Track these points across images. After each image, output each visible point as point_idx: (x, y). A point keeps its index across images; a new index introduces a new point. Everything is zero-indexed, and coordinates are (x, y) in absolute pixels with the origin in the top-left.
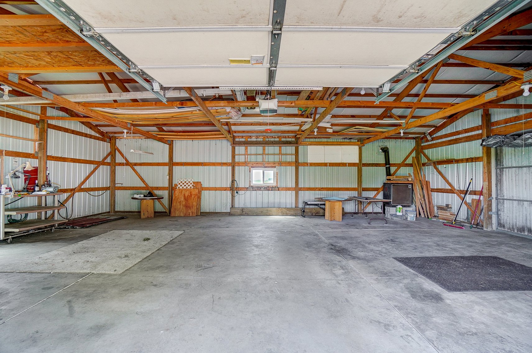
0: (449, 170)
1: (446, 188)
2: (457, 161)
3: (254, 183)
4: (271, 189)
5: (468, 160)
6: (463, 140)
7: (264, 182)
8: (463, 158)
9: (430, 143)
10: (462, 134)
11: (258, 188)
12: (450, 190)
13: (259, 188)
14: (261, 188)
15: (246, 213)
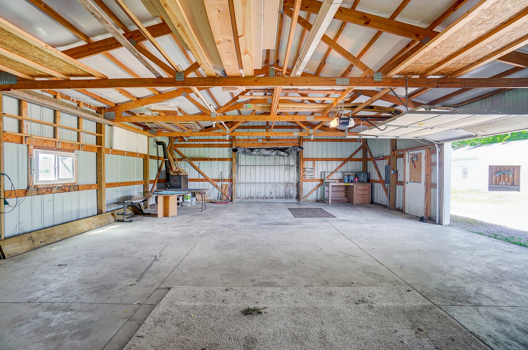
0: (204, 166)
1: (200, 178)
2: (211, 159)
3: (41, 178)
4: (68, 189)
5: (219, 159)
6: (216, 146)
7: (60, 177)
8: (216, 158)
9: (186, 143)
10: (215, 141)
11: (47, 188)
12: (205, 179)
13: (49, 189)
14: (52, 189)
15: (41, 242)
